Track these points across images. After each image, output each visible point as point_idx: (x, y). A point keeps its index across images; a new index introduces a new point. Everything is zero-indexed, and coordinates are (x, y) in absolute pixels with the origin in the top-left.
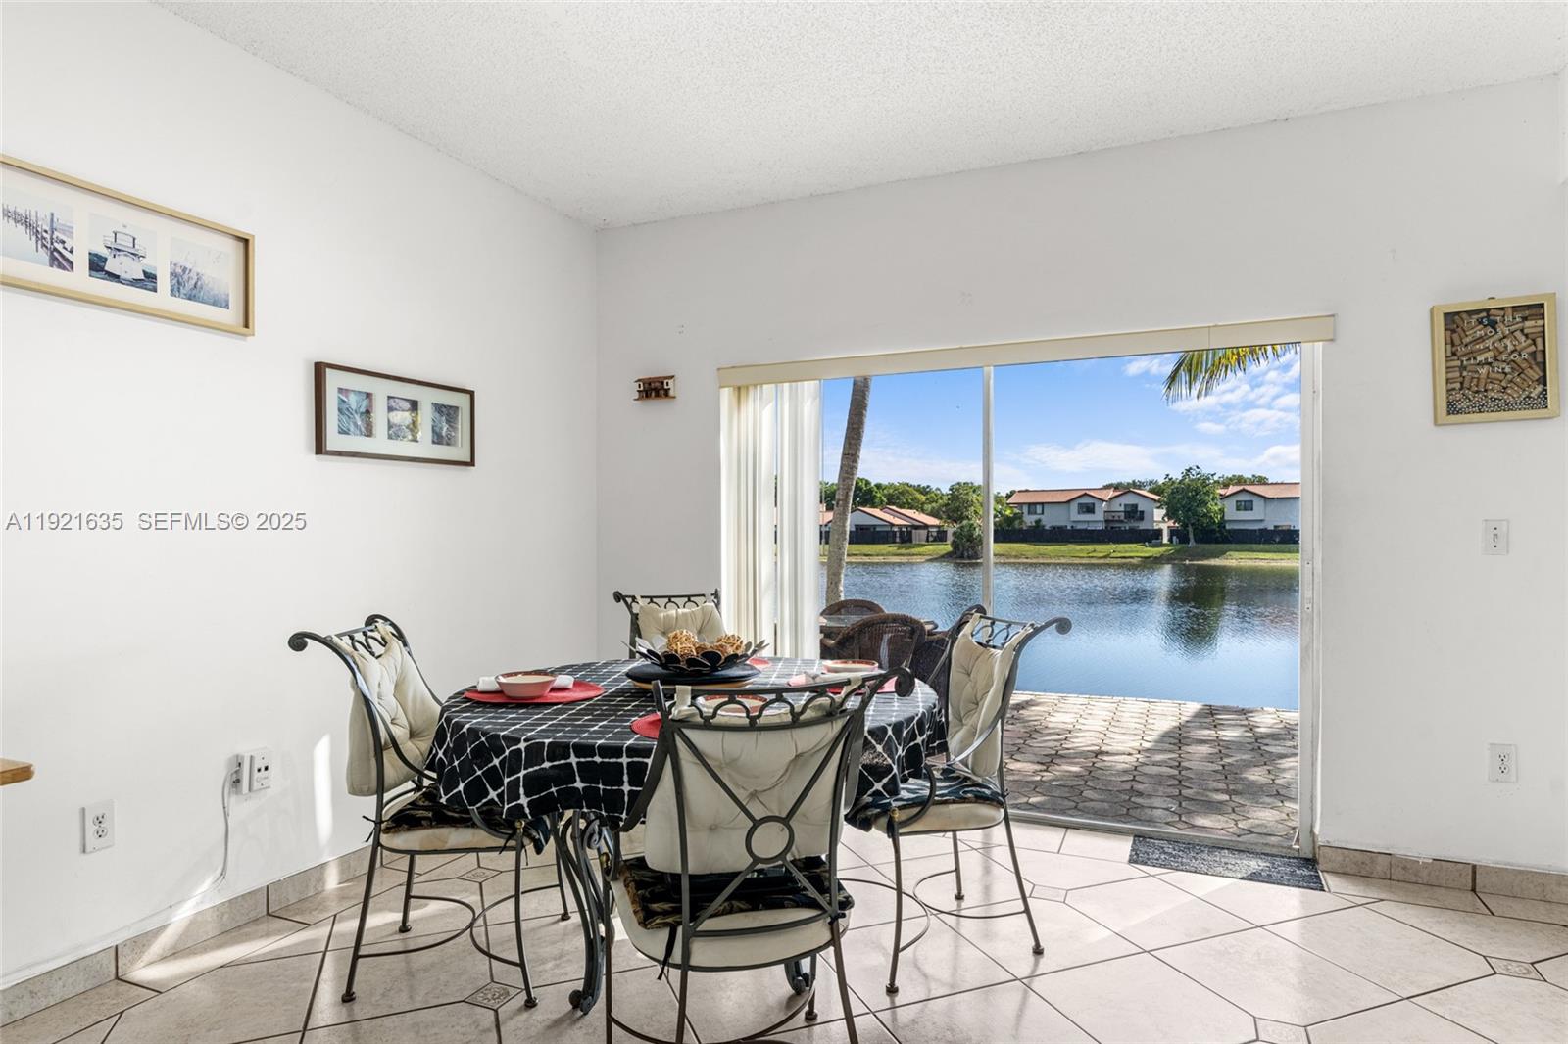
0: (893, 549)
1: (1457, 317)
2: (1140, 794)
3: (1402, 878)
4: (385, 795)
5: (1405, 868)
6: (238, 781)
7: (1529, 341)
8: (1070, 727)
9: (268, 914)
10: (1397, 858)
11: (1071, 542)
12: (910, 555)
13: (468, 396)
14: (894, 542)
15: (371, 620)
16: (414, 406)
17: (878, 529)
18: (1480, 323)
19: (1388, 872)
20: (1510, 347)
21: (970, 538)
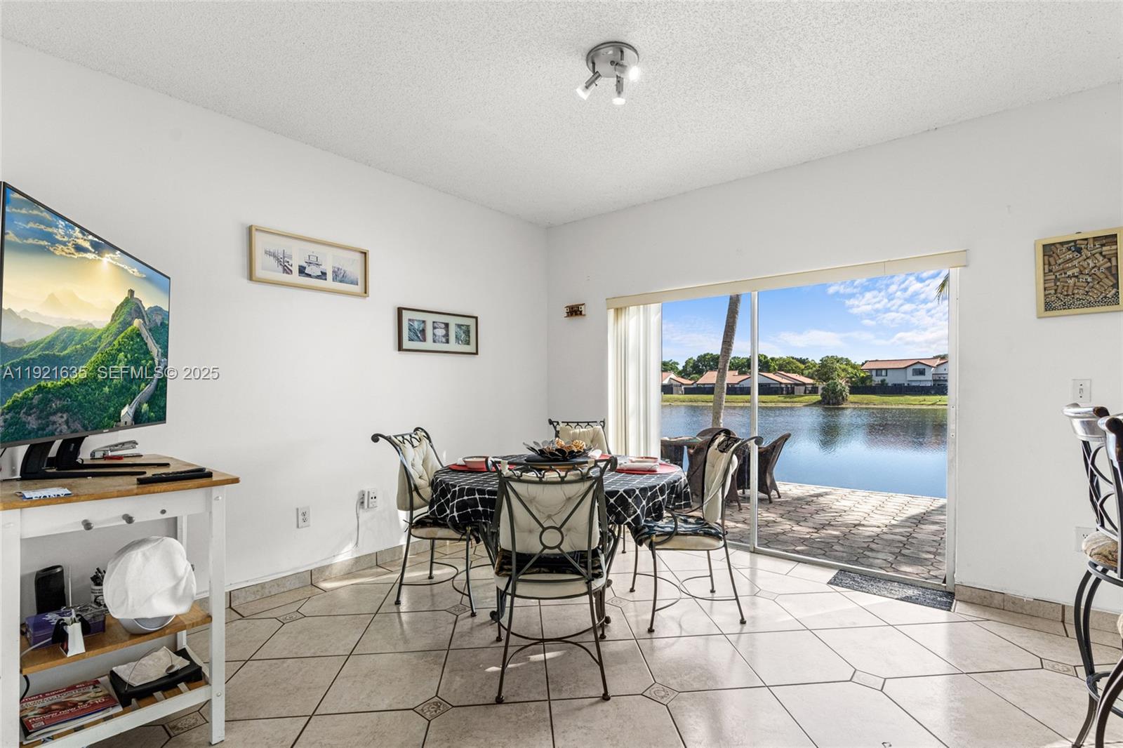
0: (781, 398)
1: (1053, 247)
2: (872, 550)
3: (1012, 609)
4: (414, 512)
5: (1013, 603)
6: (363, 503)
7: (1106, 260)
8: (846, 509)
9: (377, 565)
10: (1008, 596)
11: (907, 394)
12: (793, 402)
13: (474, 320)
14: (782, 394)
15: (417, 429)
16: (447, 325)
17: (772, 386)
18: (1070, 250)
19: (1002, 604)
20: (1092, 265)
21: (834, 391)
